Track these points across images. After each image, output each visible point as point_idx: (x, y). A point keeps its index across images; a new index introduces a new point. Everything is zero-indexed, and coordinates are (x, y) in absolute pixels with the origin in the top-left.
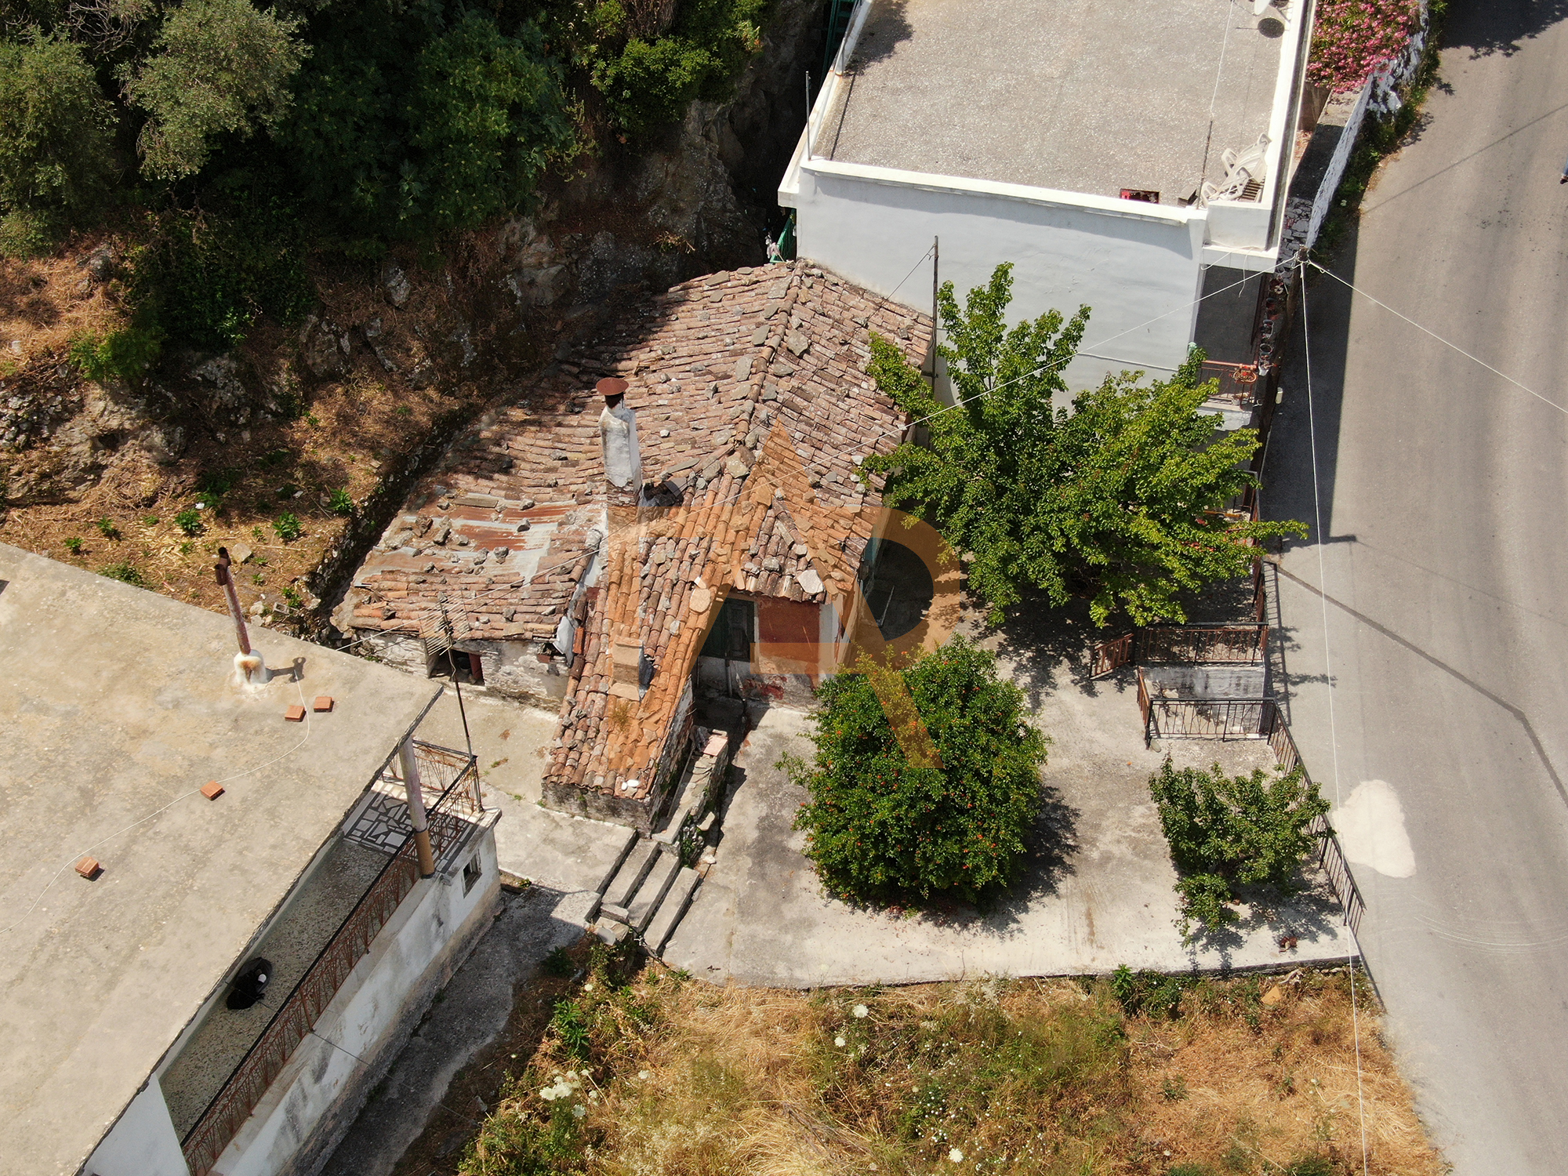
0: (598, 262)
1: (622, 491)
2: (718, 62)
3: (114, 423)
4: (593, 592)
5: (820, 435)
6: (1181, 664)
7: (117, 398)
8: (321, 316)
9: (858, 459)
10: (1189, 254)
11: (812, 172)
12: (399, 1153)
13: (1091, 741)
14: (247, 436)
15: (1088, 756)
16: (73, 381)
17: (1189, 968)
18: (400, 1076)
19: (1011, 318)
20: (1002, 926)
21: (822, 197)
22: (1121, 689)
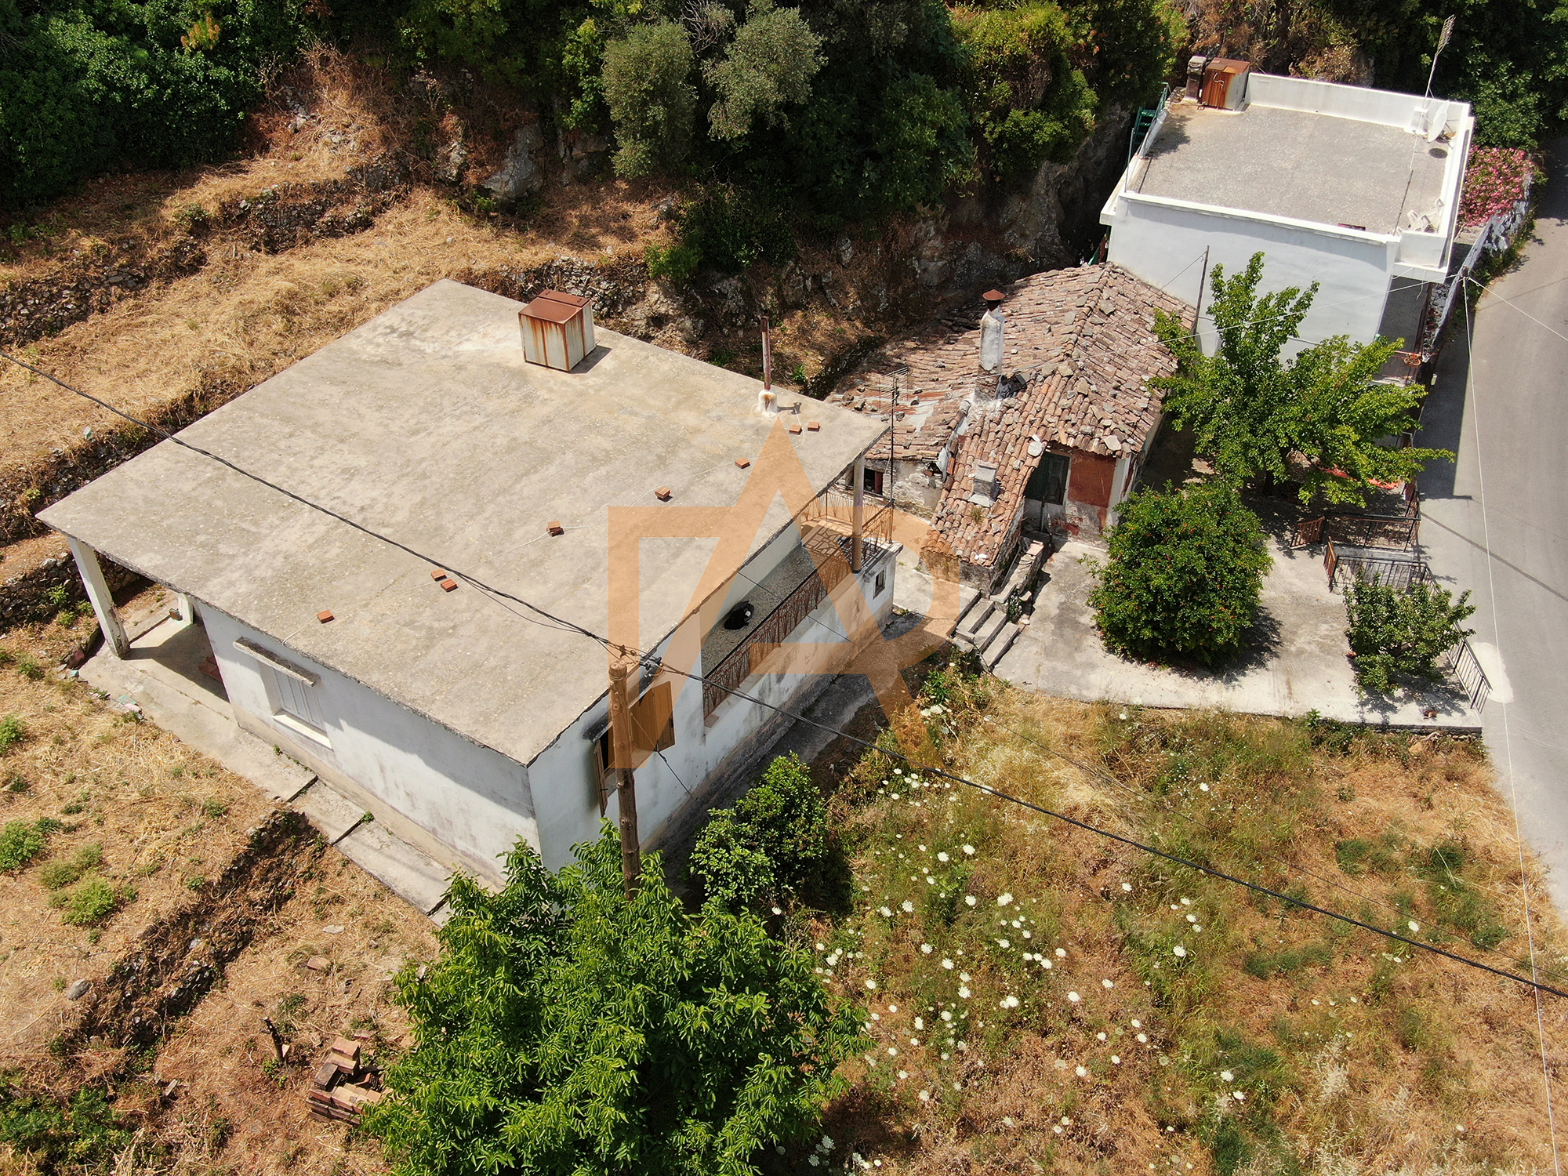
0: (969, 262)
1: (988, 373)
2: (1067, 132)
3: (663, 310)
4: (962, 438)
5: (1120, 362)
6: (1354, 546)
7: (666, 294)
8: (796, 263)
9: (1146, 378)
10: (1383, 267)
11: (1127, 200)
12: (821, 747)
13: (1291, 584)
14: (741, 333)
15: (1289, 592)
16: (642, 279)
17: (1359, 721)
18: (823, 705)
19: (1260, 291)
20: (1229, 681)
21: (1131, 218)
22: (1312, 557)
